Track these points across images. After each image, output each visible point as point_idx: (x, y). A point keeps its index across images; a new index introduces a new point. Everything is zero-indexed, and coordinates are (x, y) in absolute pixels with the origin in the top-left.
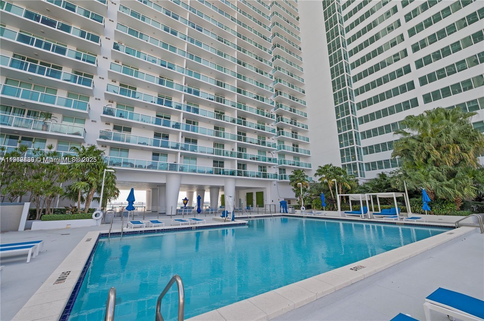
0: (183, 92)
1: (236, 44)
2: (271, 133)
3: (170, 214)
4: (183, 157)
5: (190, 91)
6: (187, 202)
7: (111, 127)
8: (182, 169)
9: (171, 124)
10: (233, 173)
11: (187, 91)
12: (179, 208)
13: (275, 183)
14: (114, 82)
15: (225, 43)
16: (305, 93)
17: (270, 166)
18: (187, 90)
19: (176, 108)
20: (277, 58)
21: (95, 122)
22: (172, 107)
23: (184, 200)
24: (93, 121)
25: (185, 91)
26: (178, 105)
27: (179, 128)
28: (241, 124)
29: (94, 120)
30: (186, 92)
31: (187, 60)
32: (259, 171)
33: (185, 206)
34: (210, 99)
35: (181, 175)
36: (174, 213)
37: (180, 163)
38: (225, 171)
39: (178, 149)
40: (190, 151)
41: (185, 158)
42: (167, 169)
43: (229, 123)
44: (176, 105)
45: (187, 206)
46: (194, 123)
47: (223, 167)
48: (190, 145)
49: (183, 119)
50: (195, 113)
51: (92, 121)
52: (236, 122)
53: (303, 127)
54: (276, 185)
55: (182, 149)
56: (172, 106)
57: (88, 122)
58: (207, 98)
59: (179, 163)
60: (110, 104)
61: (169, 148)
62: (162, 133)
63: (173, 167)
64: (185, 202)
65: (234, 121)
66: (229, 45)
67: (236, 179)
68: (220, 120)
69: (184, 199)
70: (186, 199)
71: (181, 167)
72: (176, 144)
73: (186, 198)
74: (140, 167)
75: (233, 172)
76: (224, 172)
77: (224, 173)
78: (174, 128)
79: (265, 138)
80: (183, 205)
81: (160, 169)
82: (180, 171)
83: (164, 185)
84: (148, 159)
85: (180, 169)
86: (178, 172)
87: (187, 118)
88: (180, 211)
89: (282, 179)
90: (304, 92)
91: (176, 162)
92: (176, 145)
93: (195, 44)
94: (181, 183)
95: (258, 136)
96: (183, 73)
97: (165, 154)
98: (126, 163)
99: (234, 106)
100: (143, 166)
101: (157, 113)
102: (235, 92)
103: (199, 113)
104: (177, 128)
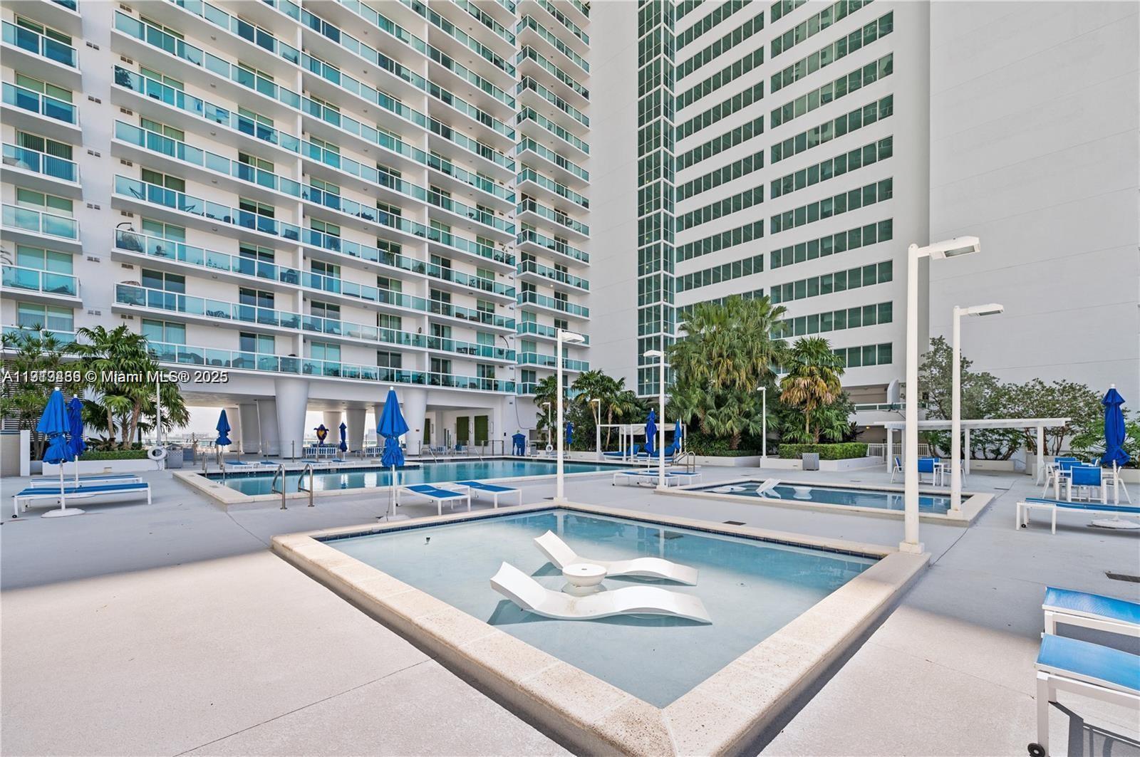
0: (300, 199)
1: (426, 78)
2: (504, 296)
3: (292, 457)
4: (309, 342)
5: (315, 195)
6: (326, 433)
7: (136, 275)
8: (309, 370)
9: (278, 272)
10: (419, 379)
11: (309, 197)
12: (307, 446)
13: (512, 399)
14: (126, 166)
15: (398, 73)
16: (588, 207)
17: (502, 366)
18: (308, 192)
19: (285, 236)
20: (528, 118)
21: (97, 260)
22: (276, 233)
23: (318, 430)
24: (92, 260)
25: (305, 195)
26: (290, 228)
27: (297, 283)
28: (437, 276)
29: (94, 256)
30: (307, 199)
31: (304, 118)
32: (478, 376)
33: (322, 443)
34: (364, 216)
35: (308, 382)
36: (298, 454)
37: (304, 357)
38: (403, 374)
39: (298, 328)
40: (324, 332)
41: (313, 344)
42: (275, 369)
43: (411, 273)
44: (286, 230)
45: (326, 441)
46: (331, 269)
47: (400, 367)
48: (324, 320)
49: (304, 258)
50: (330, 249)
51: (90, 259)
52: (427, 270)
53: (579, 285)
54: (514, 403)
55: (306, 327)
56: (276, 230)
57: (79, 262)
58: (358, 215)
59: (301, 356)
60: (126, 219)
61: (276, 324)
62: (257, 290)
63: (289, 364)
64: (322, 433)
65: (421, 269)
66: (408, 81)
67: (427, 391)
68: (389, 267)
69: (317, 428)
70: (322, 428)
71: (306, 365)
72: (292, 317)
73: (322, 426)
74: (217, 363)
75: (420, 377)
76: (402, 376)
77: (401, 379)
78: (284, 281)
79: (494, 304)
80: (317, 441)
81: (261, 367)
82: (305, 372)
83: (273, 399)
84: (230, 347)
85: (304, 369)
86: (301, 376)
87: (311, 258)
88: (310, 450)
89: (525, 392)
90: (586, 204)
91: (294, 355)
92: (293, 319)
93: (324, 76)
94: (310, 397)
95: (478, 301)
96: (296, 151)
97: (271, 336)
98: (183, 355)
99: (422, 235)
100: (224, 362)
101: (240, 243)
102: (424, 200)
103: (340, 248)
104: (292, 282)
